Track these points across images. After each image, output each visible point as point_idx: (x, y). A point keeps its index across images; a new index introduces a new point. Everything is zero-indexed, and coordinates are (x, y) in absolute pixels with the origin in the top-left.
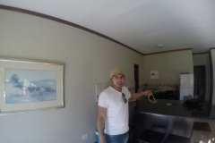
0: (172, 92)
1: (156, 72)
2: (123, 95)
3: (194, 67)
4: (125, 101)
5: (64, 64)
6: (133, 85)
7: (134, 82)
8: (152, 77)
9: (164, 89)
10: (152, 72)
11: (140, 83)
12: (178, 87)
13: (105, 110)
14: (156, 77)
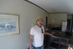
0: (59, 28)
1: (53, 20)
2: (42, 30)
3: (67, 20)
4: (43, 32)
5: (19, 16)
6: (46, 24)
7: (46, 23)
8: (52, 22)
9: (56, 26)
10: (52, 20)
11: (48, 24)
12: (61, 26)
13: (33, 36)
14: (53, 22)
